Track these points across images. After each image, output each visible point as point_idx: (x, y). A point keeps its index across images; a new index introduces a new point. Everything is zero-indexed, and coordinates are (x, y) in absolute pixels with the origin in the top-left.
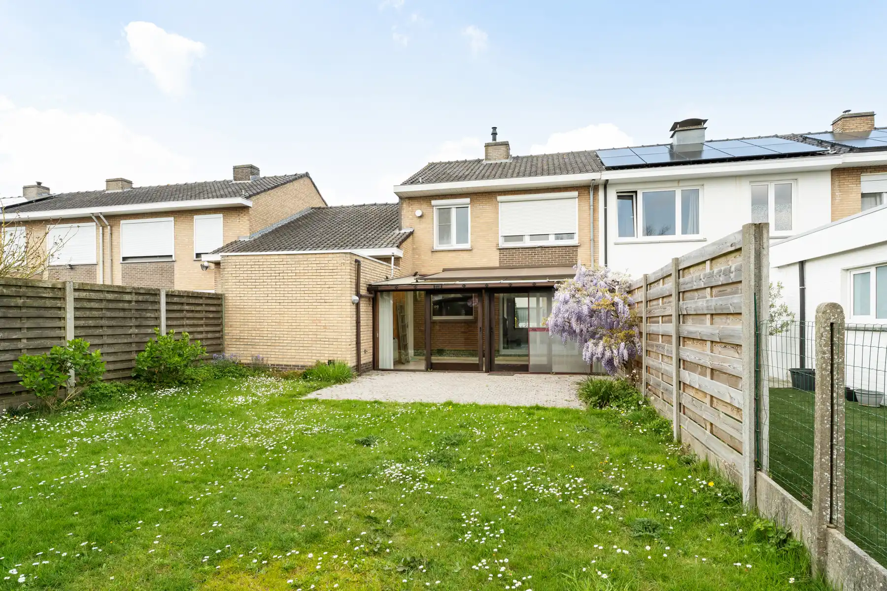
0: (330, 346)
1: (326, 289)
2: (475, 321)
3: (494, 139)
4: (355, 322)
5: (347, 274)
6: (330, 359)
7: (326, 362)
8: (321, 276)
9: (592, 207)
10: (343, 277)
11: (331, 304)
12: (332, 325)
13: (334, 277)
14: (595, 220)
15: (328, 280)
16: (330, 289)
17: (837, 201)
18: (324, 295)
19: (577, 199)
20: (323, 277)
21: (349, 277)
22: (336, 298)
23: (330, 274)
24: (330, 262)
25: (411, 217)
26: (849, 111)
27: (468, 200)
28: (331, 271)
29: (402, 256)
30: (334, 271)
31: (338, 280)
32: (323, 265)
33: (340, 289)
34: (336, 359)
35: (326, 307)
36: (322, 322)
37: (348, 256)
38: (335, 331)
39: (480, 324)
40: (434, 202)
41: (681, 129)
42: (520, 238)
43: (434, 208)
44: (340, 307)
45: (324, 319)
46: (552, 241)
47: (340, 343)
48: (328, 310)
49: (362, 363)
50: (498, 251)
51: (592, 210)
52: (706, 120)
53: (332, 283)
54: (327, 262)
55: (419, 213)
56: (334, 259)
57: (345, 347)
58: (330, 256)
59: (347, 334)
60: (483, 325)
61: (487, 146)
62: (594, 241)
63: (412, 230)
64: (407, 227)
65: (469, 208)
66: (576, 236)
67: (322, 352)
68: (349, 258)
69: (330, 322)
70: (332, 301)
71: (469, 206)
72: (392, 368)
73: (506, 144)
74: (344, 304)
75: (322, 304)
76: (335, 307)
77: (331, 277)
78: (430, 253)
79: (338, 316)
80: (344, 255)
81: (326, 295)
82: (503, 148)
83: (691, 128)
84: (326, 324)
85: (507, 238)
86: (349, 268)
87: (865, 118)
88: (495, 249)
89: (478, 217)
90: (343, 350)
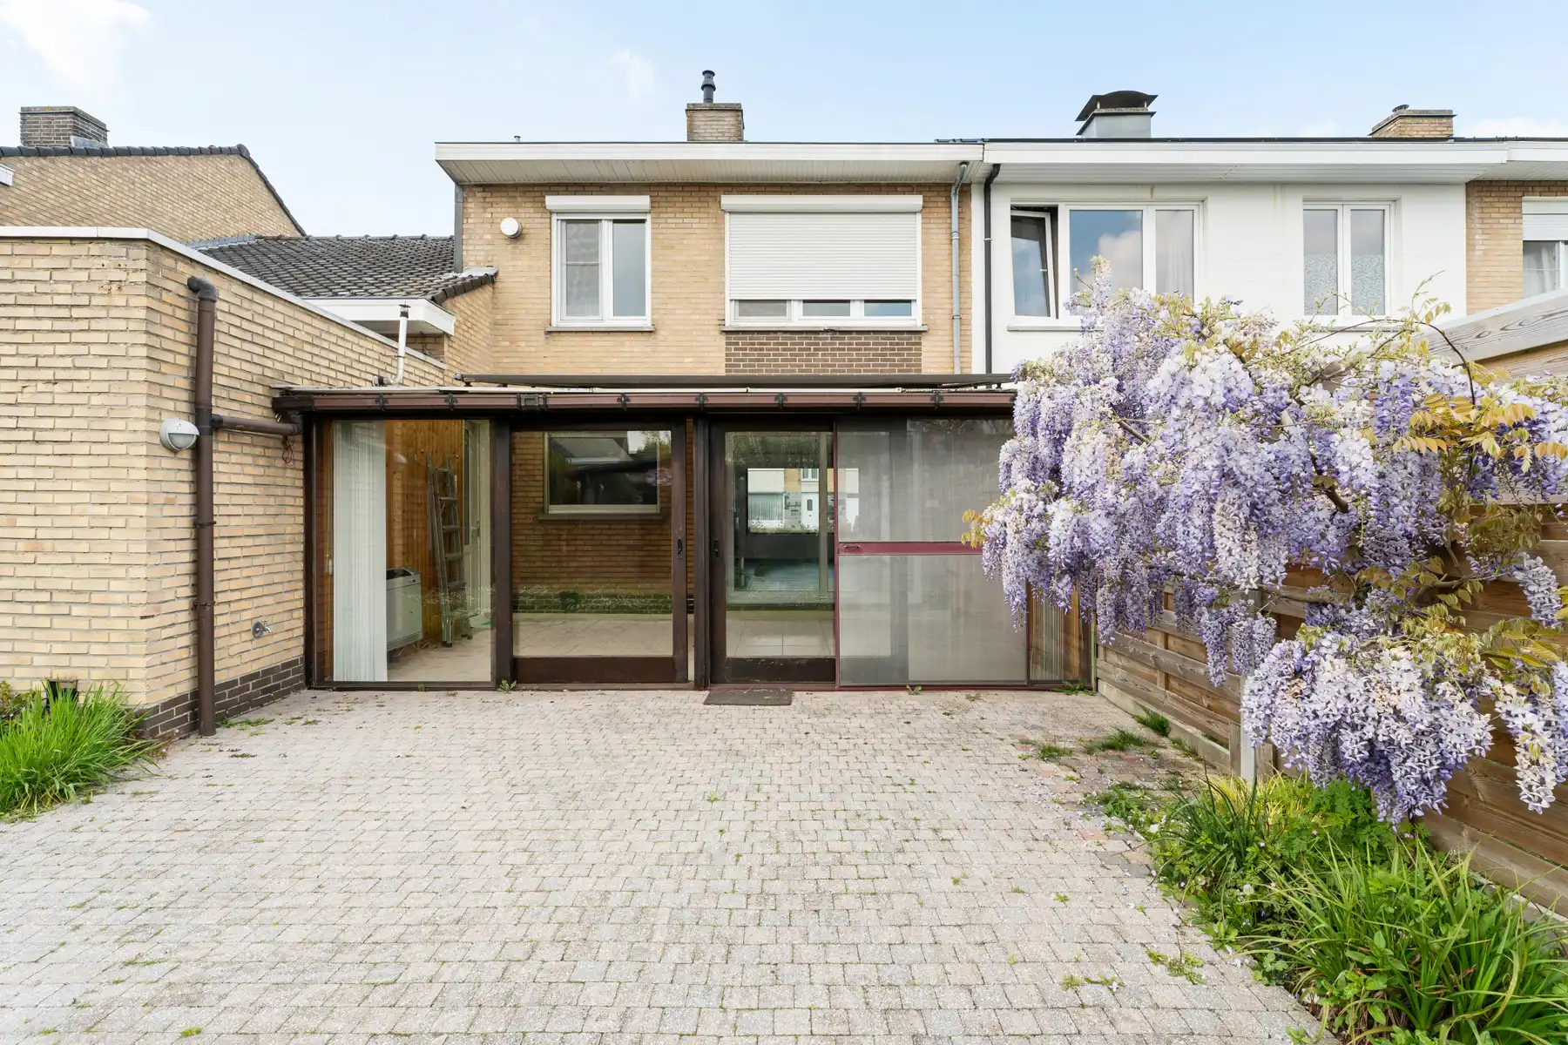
0: (57, 622)
1: (41, 387)
2: (664, 519)
3: (709, 98)
4: (186, 522)
5: (133, 326)
6: (58, 674)
7: (40, 686)
8: (16, 331)
9: (955, 236)
10: (114, 338)
11: (59, 449)
12: (67, 534)
13: (77, 337)
14: (963, 270)
15: (49, 350)
16: (57, 388)
17: (1477, 253)
18: (30, 411)
19: (919, 217)
20: (27, 338)
21: (143, 339)
22: (83, 424)
23: (59, 325)
24: (57, 275)
25: (488, 237)
26: (1405, 107)
27: (643, 201)
28: (64, 313)
29: (451, 331)
30: (76, 313)
31: (95, 350)
32: (30, 288)
33: (104, 387)
34: (81, 675)
35: (40, 461)
36: (20, 521)
37: (140, 252)
38: (79, 559)
39: (677, 529)
40: (552, 201)
41: (1104, 111)
42: (779, 304)
43: (555, 217)
44: (103, 461)
45: (30, 510)
46: (857, 318)
47: (102, 611)
48: (48, 473)
49: (220, 678)
50: (724, 337)
51: (955, 243)
52: (1154, 97)
53: (67, 362)
54: (45, 276)
55: (510, 226)
56: (76, 263)
57: (122, 624)
58: (57, 249)
59: (134, 572)
60: (688, 532)
61: (692, 110)
62: (960, 318)
63: (491, 272)
64: (478, 263)
65: (648, 225)
66: (917, 309)
67: (19, 647)
68: (142, 264)
69: (59, 522)
70: (66, 436)
71: (648, 217)
72: (382, 676)
73: (737, 110)
74: (122, 449)
75: (22, 448)
76: (77, 461)
77: (65, 338)
78: (542, 336)
79: (96, 498)
80: (120, 250)
81: (41, 411)
82: (729, 119)
83: (1124, 110)
84: (41, 534)
85: (745, 304)
86: (144, 302)
87: (1437, 120)
88: (717, 333)
89: (672, 247)
90: (114, 637)
